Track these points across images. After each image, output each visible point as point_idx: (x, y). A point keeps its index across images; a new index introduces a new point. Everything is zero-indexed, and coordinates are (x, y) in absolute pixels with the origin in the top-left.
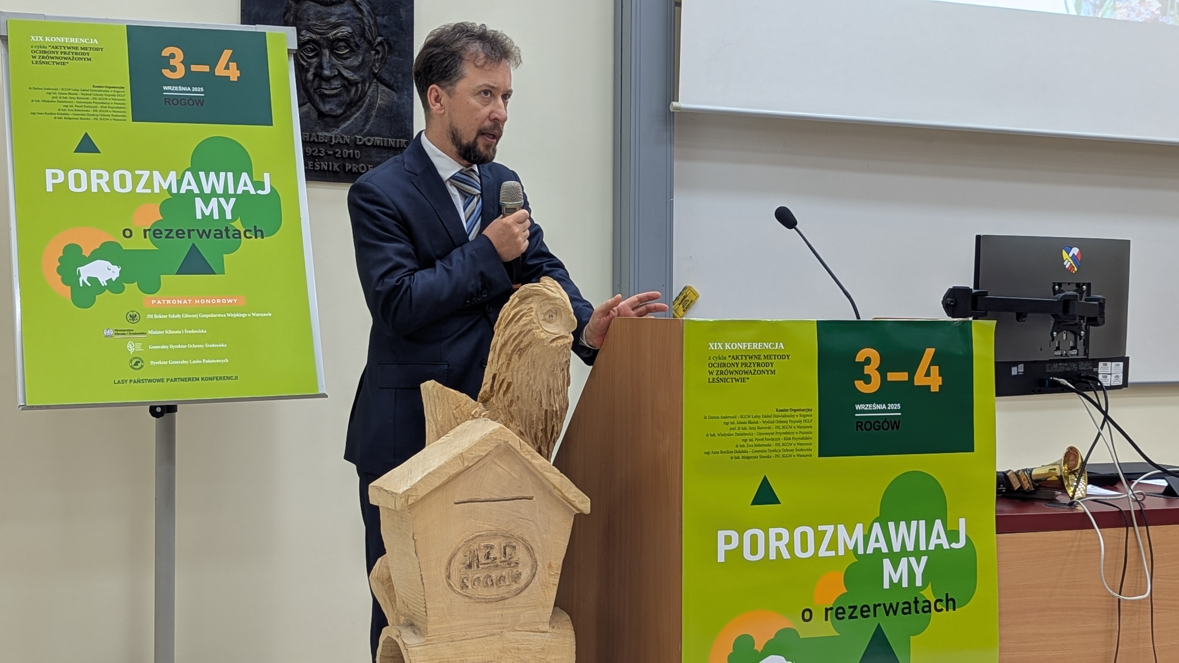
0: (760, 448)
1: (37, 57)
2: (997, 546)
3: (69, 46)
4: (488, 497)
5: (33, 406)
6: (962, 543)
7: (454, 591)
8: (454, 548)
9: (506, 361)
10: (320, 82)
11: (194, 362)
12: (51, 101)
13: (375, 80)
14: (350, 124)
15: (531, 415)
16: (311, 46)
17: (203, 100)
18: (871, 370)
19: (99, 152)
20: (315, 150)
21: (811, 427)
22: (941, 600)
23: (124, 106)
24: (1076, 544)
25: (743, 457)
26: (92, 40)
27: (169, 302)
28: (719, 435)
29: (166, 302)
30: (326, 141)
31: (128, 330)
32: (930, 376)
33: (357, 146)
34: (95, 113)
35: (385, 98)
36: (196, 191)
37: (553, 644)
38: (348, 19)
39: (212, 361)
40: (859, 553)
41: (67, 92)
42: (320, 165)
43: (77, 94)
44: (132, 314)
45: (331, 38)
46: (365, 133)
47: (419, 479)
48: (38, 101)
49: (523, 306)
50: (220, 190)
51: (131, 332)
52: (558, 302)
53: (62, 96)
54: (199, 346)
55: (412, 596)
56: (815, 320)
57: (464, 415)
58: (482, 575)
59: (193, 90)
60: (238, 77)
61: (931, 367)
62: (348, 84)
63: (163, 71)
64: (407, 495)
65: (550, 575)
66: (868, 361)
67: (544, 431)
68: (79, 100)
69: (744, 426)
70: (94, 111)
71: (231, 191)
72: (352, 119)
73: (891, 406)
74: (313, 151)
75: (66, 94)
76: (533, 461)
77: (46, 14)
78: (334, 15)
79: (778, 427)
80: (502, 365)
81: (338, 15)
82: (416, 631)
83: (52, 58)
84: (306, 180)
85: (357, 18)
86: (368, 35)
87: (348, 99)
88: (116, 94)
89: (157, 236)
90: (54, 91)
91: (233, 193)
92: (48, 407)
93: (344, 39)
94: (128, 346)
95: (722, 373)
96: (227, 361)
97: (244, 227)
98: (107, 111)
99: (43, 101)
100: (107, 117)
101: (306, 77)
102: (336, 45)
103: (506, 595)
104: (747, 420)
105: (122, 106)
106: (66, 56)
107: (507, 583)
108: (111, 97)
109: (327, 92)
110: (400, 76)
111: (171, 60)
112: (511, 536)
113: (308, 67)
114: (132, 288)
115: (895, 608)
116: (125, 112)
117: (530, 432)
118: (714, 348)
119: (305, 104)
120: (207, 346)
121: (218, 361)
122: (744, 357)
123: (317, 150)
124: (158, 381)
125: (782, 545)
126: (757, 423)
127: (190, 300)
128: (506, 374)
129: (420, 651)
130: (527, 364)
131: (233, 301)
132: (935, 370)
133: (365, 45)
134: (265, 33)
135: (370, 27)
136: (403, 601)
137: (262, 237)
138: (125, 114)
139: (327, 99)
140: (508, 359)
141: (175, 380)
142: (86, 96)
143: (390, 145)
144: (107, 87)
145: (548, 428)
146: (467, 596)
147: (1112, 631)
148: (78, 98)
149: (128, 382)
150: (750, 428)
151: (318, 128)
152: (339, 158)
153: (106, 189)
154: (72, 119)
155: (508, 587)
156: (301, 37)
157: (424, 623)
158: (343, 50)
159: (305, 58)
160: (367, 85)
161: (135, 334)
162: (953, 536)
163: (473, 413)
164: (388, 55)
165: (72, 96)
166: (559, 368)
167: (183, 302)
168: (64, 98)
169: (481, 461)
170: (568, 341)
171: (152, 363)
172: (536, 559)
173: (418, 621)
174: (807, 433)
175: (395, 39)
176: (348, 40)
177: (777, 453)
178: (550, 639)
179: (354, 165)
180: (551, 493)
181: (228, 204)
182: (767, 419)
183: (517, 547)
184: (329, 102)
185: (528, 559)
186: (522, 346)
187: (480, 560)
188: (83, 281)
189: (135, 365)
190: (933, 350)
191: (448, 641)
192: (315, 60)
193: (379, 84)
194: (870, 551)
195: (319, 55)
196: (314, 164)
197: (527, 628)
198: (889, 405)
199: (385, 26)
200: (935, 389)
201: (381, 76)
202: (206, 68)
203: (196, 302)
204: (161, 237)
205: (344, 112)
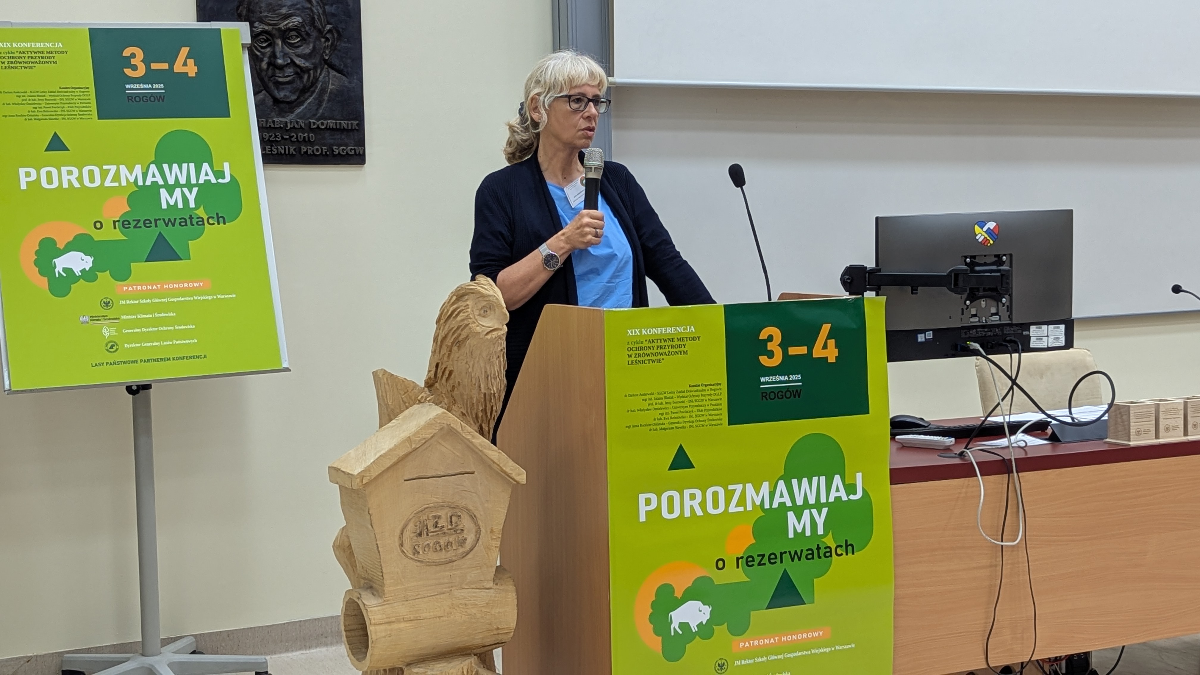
0: (676, 420)
1: (6, 63)
2: (891, 495)
3: (35, 51)
4: (434, 474)
5: (18, 391)
6: (859, 495)
7: (407, 557)
8: (405, 519)
9: (447, 352)
10: (274, 71)
11: (165, 343)
12: (21, 104)
13: (326, 66)
14: (304, 109)
15: (471, 398)
16: (264, 37)
17: (164, 96)
18: (773, 346)
19: (68, 150)
20: (272, 135)
21: (721, 399)
22: (841, 546)
23: (90, 105)
24: (964, 490)
25: (661, 429)
26: (56, 44)
27: (139, 288)
28: (638, 410)
29: (137, 288)
30: (282, 126)
31: (102, 316)
32: (827, 348)
33: (312, 130)
34: (63, 113)
35: (336, 83)
36: (161, 182)
37: (496, 599)
38: (298, 9)
39: (182, 342)
40: (766, 507)
41: (36, 94)
42: (277, 149)
43: (44, 96)
44: (105, 301)
45: (283, 28)
46: (319, 117)
47: (372, 461)
48: (9, 104)
49: (460, 303)
50: (183, 181)
51: (106, 318)
52: (491, 299)
53: (31, 98)
54: (169, 328)
55: (370, 562)
56: (723, 304)
57: (412, 400)
58: (431, 542)
59: (154, 87)
60: (196, 73)
61: (828, 340)
62: (301, 71)
63: (125, 70)
64: (362, 475)
65: (492, 539)
66: (770, 338)
67: (485, 411)
68: (48, 102)
69: (660, 401)
70: (62, 111)
71: (193, 181)
72: (305, 105)
73: (793, 377)
74: (270, 136)
75: (35, 96)
76: (473, 440)
77: (12, 21)
78: (285, 6)
79: (691, 401)
80: (444, 355)
81: (288, 7)
82: (375, 593)
83: (21, 63)
84: (263, 163)
85: (307, 8)
86: (318, 24)
87: (302, 85)
88: (81, 94)
89: (126, 226)
90: (24, 94)
91: (195, 182)
92: (31, 391)
93: (296, 29)
94: (103, 331)
95: (639, 355)
96: (196, 341)
97: (207, 215)
98: (74, 111)
99: (13, 104)
100: (75, 117)
101: (260, 66)
102: (288, 35)
103: (454, 558)
104: (662, 396)
105: (87, 105)
106: (32, 60)
107: (454, 548)
108: (77, 98)
109: (280, 80)
110: (349, 61)
111: (132, 60)
112: (457, 507)
113: (262, 57)
114: (104, 277)
115: (799, 555)
116: (91, 111)
117: (471, 413)
118: (632, 333)
119: (260, 91)
120: (177, 327)
121: (187, 342)
122: (659, 341)
123: (273, 135)
124: (133, 362)
125: (696, 503)
126: (672, 398)
127: (159, 286)
128: (447, 363)
129: (379, 611)
130: (465, 354)
131: (199, 284)
132: (831, 343)
133: (314, 34)
134: (219, 30)
135: (319, 16)
136: (363, 567)
137: (225, 223)
138: (90, 113)
139: (281, 87)
140: (448, 350)
141: (148, 361)
142: (53, 98)
143: (342, 128)
144: (73, 88)
145: (487, 408)
146: (419, 561)
147: (996, 566)
148: (46, 100)
149: (105, 364)
150: (666, 403)
151: (273, 114)
152: (294, 142)
153: (77, 185)
154: (42, 119)
155: (455, 551)
156: (254, 29)
157: (381, 586)
158: (294, 40)
159: (259, 48)
160: (319, 71)
161: (109, 319)
162: (851, 489)
163: (419, 398)
164: (337, 42)
165: (40, 98)
166: (495, 357)
167: (152, 287)
168: (33, 100)
169: (427, 443)
170: (502, 332)
171: (126, 346)
172: (479, 526)
173: (375, 583)
174: (718, 405)
175: (344, 27)
176: (300, 30)
177: (691, 424)
178: (494, 595)
179: (309, 147)
180: (490, 467)
181: (191, 193)
182: (681, 394)
183: (462, 516)
184: (283, 89)
185: (472, 525)
186: (460, 339)
187: (429, 529)
188: (59, 272)
189: (110, 348)
190: (829, 326)
191: (404, 601)
192: (268, 49)
193: (330, 70)
194: (775, 505)
195: (272, 45)
196: (271, 148)
197: (473, 586)
198: (791, 376)
199: (333, 15)
200: (832, 360)
201: (331, 62)
202: (165, 66)
203: (165, 287)
204: (129, 227)
205: (298, 98)
